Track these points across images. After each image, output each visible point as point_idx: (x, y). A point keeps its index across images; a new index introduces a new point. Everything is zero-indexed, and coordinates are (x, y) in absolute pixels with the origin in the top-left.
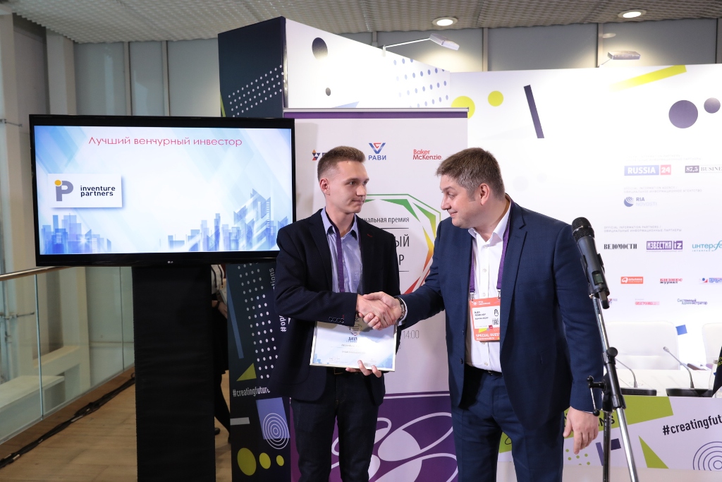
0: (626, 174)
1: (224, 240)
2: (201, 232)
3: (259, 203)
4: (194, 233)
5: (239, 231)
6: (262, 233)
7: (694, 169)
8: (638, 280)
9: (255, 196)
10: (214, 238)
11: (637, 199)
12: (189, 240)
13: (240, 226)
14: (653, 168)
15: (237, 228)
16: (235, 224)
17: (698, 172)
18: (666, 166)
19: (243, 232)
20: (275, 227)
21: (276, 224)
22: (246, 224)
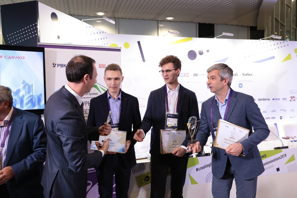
3: (27, 87)
6: (29, 101)
7: (196, 75)
13: (16, 98)
14: (183, 74)
18: (187, 74)
20: (35, 98)
21: (36, 97)
22: (20, 97)
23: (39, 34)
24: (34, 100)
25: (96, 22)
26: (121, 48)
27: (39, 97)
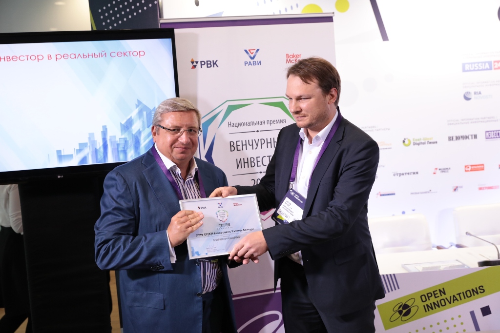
0: (464, 70)
1: (112, 151)
2: (89, 145)
3: (145, 113)
4: (82, 146)
5: (126, 142)
6: (150, 142)
8: (479, 168)
9: (140, 106)
10: (102, 150)
11: (475, 93)
12: (77, 153)
13: (127, 137)
14: (487, 64)
15: (124, 138)
16: (122, 135)
18: (498, 62)
19: (131, 142)
22: (132, 134)
23: (160, 1)
26: (333, 13)
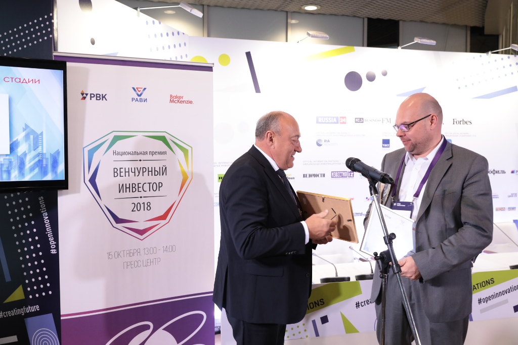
0: (318, 122)
3: (32, 137)
5: (10, 162)
6: (35, 164)
7: (360, 120)
9: (27, 130)
11: (325, 141)
13: (12, 158)
14: (335, 119)
15: (9, 159)
17: (363, 122)
18: (343, 118)
19: (15, 163)
20: (48, 158)
21: (48, 156)
22: (17, 155)
23: (55, 35)
24: (44, 161)
25: (165, 12)
26: (213, 64)
27: (55, 157)
